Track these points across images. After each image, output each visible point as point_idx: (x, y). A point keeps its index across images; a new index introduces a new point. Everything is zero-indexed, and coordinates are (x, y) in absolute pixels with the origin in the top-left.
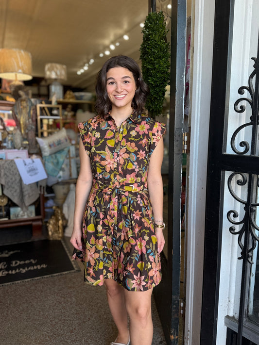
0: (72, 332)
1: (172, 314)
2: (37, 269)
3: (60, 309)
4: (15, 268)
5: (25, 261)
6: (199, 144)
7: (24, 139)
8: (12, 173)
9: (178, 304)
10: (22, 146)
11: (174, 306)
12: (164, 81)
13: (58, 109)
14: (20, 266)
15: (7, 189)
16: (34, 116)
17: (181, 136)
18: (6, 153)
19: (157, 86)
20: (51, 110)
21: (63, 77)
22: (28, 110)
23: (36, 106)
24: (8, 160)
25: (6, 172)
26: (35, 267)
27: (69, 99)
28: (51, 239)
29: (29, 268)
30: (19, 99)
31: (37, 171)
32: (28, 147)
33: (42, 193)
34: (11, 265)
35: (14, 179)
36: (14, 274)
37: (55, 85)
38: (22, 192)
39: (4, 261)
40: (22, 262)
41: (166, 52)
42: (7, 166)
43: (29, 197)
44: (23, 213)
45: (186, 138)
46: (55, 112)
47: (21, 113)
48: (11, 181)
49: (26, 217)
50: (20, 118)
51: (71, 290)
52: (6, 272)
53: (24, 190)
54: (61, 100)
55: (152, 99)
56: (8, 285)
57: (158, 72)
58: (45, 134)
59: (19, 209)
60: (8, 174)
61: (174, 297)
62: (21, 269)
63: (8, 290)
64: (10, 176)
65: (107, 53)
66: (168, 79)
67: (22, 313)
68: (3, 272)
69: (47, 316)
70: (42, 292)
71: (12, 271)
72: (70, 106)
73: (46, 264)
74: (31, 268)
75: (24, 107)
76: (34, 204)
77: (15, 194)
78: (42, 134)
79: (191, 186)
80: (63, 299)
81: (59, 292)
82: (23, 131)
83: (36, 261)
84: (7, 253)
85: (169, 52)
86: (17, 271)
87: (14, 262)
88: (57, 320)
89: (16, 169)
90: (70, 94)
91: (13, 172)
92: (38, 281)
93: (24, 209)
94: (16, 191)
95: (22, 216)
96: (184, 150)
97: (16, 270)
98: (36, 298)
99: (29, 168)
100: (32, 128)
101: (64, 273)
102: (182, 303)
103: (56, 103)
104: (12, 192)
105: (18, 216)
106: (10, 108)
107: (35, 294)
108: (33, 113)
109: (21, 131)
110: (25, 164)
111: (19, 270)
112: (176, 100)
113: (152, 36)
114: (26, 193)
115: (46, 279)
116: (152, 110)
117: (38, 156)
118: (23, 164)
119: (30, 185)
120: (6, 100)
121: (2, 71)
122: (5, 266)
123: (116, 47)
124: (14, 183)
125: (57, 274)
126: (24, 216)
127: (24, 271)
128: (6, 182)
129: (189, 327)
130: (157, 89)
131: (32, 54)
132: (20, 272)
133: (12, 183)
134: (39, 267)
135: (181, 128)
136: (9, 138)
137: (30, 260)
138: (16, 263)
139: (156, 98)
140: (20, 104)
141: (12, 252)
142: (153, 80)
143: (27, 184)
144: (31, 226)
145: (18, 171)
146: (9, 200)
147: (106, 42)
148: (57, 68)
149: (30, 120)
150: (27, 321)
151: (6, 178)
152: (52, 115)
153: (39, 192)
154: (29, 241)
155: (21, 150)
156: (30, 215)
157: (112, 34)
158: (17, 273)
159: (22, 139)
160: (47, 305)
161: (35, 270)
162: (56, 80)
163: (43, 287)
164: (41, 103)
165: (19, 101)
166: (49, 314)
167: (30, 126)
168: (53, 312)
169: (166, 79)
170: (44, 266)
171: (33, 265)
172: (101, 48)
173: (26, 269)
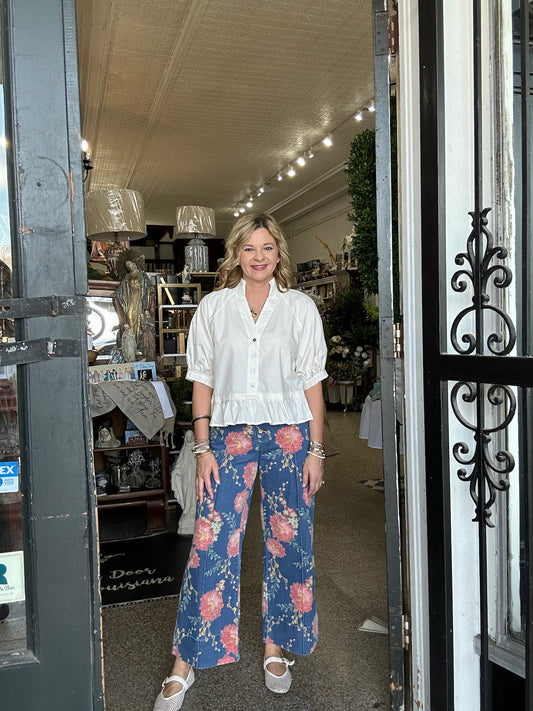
0: (217, 682)
2: (157, 583)
4: (117, 582)
5: (134, 570)
9: (399, 624)
11: (393, 627)
14: (124, 580)
17: (390, 330)
22: (143, 296)
26: (153, 581)
29: (143, 583)
30: (127, 276)
34: (110, 577)
36: (116, 591)
37: (194, 246)
40: (130, 573)
45: (398, 332)
47: (130, 300)
50: (128, 310)
54: (205, 273)
61: (391, 610)
62: (128, 584)
65: (292, 173)
67: (130, 652)
71: (111, 587)
74: (146, 582)
75: (136, 290)
83: (155, 570)
86: (121, 586)
87: (115, 572)
92: (158, 602)
96: (397, 352)
97: (118, 586)
98: (154, 629)
100: (149, 327)
102: (407, 623)
107: (153, 624)
111: (124, 585)
123: (307, 160)
127: (132, 586)
129: (419, 663)
132: (126, 589)
134: (160, 581)
135: (391, 317)
137: (143, 568)
138: (119, 573)
140: (127, 285)
141: (110, 556)
147: (290, 153)
149: (147, 312)
150: (140, 664)
154: (141, 537)
158: (121, 589)
161: (152, 585)
162: (195, 235)
163: (166, 612)
165: (127, 280)
167: (148, 322)
170: (169, 579)
171: (149, 577)
172: (280, 166)
173: (137, 584)
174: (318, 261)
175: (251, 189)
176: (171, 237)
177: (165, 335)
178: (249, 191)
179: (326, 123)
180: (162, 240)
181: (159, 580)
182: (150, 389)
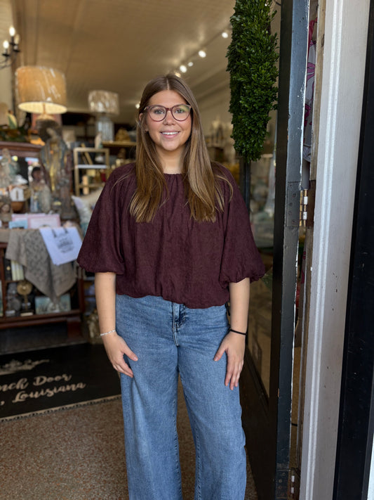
1: (277, 493)
2: (71, 390)
3: (100, 462)
4: (38, 389)
5: (54, 377)
6: (332, 211)
7: (55, 199)
8: (36, 248)
9: (287, 478)
10: (52, 209)
11: (280, 481)
12: (267, 101)
13: (103, 154)
14: (46, 386)
15: (31, 271)
16: (69, 165)
17: (297, 196)
18: (29, 220)
19: (254, 111)
20: (93, 155)
21: (113, 110)
22: (61, 157)
23: (72, 152)
24: (32, 229)
25: (28, 247)
26: (68, 388)
27: (121, 141)
28: (93, 343)
29: (60, 389)
30: (48, 141)
31: (72, 246)
32: (60, 210)
33: (80, 277)
34: (34, 384)
35: (39, 257)
36: (37, 398)
37: (103, 122)
38: (50, 276)
39: (24, 377)
40: (51, 379)
41: (271, 50)
42: (30, 239)
43: (61, 282)
44: (53, 306)
45: (306, 199)
46: (99, 159)
47: (51, 160)
48: (35, 260)
49: (57, 311)
50: (50, 169)
51: (119, 428)
52: (26, 396)
53: (53, 273)
54: (111, 142)
55: (246, 133)
56: (26, 417)
57: (257, 87)
58: (86, 191)
59: (48, 300)
60: (31, 250)
61: (279, 466)
62: (48, 391)
63: (24, 426)
64: (35, 253)
66: (274, 99)
67: (41, 468)
68: (21, 394)
69: (80, 474)
70: (75, 430)
71: (34, 394)
72: (123, 151)
73: (83, 383)
74: (62, 389)
75: (55, 153)
76: (69, 292)
77: (41, 279)
78: (81, 191)
79: (316, 285)
80: (105, 443)
81: (100, 431)
82: (53, 188)
83: (70, 377)
84: (30, 364)
85: (277, 51)
86: (42, 393)
87: (38, 379)
88: (93, 482)
89: (42, 242)
90: (123, 134)
91: (37, 246)
92: (70, 410)
93: (55, 300)
94: (42, 274)
95: (52, 310)
96: (303, 220)
97: (39, 392)
99: (60, 241)
100: (65, 182)
101: (109, 398)
102: (293, 477)
103: (101, 146)
104: (37, 276)
105: (46, 310)
106: (35, 154)
107: (64, 434)
108: (68, 160)
109: (50, 188)
110: (55, 236)
111: (45, 391)
112: (289, 134)
113: (247, 25)
114: (56, 277)
115: (81, 408)
116: (246, 152)
117: (74, 224)
118: (53, 236)
119: (63, 266)
120: (29, 142)
121: (24, 99)
122: (24, 384)
123: (188, 67)
124: (39, 263)
125: (99, 400)
126: (55, 309)
127: (51, 393)
128: (27, 261)
130: (255, 117)
131: (66, 76)
132: (46, 396)
133: (37, 263)
134: (73, 387)
135: (298, 182)
136: (35, 197)
137: (61, 375)
138: (42, 380)
139: (253, 132)
140: (49, 148)
141: (37, 363)
142: (247, 102)
143: (58, 264)
144: (65, 323)
145: (45, 245)
146: (34, 287)
147: (176, 61)
148: (105, 98)
149: (63, 171)
150: (48, 482)
151: (27, 256)
152: (95, 163)
153: (76, 276)
154: (63, 345)
155: (49, 215)
156: (62, 308)
157: (183, 49)
158: (41, 396)
159: (53, 199)
160: (81, 453)
161: (67, 391)
162: (104, 114)
163: (77, 420)
164: (80, 146)
165: (48, 144)
166: (82, 470)
167: (63, 179)
168: (88, 466)
169: (270, 99)
170: (81, 386)
171: (66, 384)
173: (55, 390)
179: (202, 38)
180: (88, 123)
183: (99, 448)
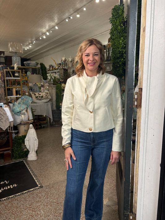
11: (125, 218)
16: (2, 77)
23: (3, 71)
26: (9, 187)
33: (11, 131)
65: (44, 37)
73: (16, 184)
74: (6, 188)
83: (9, 181)
96: (135, 105)
100: (1, 86)
101: (31, 190)
102: (131, 217)
112: (128, 68)
115: (18, 197)
123: (50, 33)
125: (26, 191)
135: (133, 89)
137: (4, 181)
144: (3, 154)
147: (44, 30)
149: (0, 80)
157: (47, 25)
164: (7, 68)
167: (1, 84)
171: (7, 185)
172: (41, 34)
173: (2, 189)
174: (52, 65)
175: (31, 41)
176: (4, 55)
177: (8, 89)
178: (30, 42)
179: (56, 21)
180: (1, 56)
181: (11, 186)
182: (3, 112)
183: (32, 216)
